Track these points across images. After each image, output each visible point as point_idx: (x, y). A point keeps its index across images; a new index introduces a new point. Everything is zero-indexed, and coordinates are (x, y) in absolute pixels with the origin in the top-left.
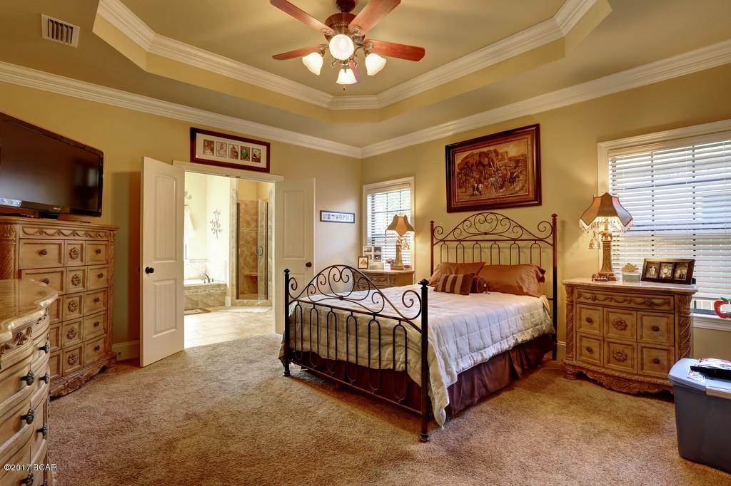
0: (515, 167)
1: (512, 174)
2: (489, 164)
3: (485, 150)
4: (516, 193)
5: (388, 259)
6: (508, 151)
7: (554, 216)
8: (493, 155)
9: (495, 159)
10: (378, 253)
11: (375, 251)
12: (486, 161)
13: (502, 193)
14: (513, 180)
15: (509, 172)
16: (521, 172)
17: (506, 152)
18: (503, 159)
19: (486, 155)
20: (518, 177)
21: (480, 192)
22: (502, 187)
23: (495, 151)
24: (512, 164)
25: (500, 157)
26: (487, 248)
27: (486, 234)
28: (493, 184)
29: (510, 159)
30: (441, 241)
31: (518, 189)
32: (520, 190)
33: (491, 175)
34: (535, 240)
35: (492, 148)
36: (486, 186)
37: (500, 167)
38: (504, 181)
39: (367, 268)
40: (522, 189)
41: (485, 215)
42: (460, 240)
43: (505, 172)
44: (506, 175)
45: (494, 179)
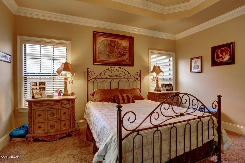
0: (125, 50)
1: (123, 53)
2: (114, 46)
3: (113, 40)
4: (125, 60)
5: (56, 89)
6: (122, 43)
7: (140, 71)
8: (116, 43)
9: (117, 45)
10: (42, 86)
11: (40, 85)
12: (113, 45)
13: (119, 59)
14: (124, 55)
15: (122, 52)
16: (127, 53)
17: (122, 44)
18: (120, 46)
19: (114, 42)
20: (126, 54)
21: (110, 58)
22: (119, 57)
23: (117, 41)
24: (124, 49)
25: (119, 45)
26: (117, 82)
27: (116, 76)
28: (115, 55)
29: (123, 47)
30: (93, 79)
31: (125, 59)
32: (126, 60)
33: (115, 51)
34: (135, 79)
35: (116, 40)
36: (113, 56)
37: (119, 49)
38: (120, 55)
39: (42, 98)
40: (127, 59)
41: (116, 68)
42: (104, 79)
43: (121, 51)
44: (121, 52)
45: (116, 53)
